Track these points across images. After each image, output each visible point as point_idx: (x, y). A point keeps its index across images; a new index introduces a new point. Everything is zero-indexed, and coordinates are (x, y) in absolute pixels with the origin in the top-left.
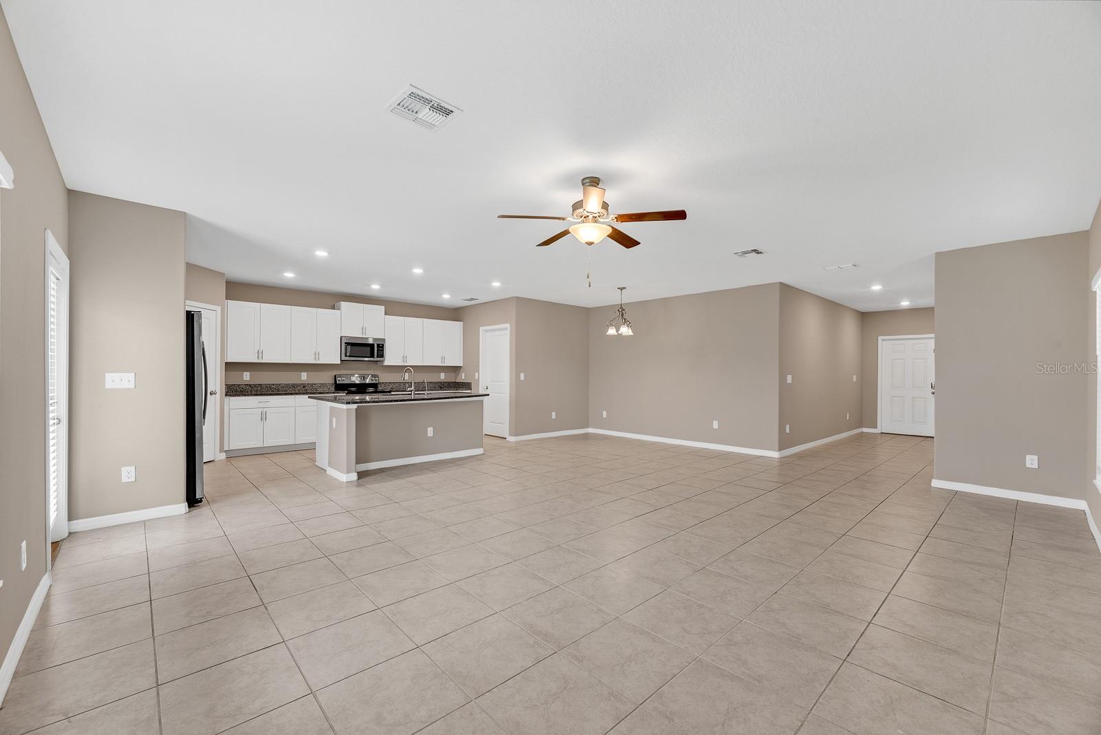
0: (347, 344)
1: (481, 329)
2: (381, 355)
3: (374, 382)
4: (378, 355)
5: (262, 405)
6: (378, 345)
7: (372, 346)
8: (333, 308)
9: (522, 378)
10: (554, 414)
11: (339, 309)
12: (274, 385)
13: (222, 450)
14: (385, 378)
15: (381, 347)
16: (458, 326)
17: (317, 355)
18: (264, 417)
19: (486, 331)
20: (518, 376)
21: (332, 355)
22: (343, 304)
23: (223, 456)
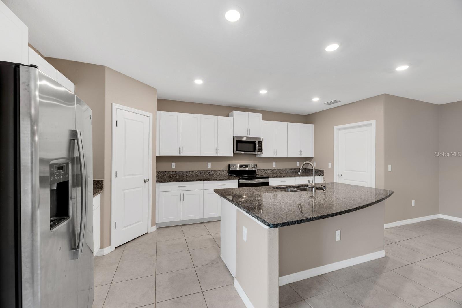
0: (238, 142)
1: (335, 128)
2: (260, 150)
3: (254, 169)
4: (258, 150)
5: (181, 189)
6: (258, 142)
7: (254, 143)
8: (228, 116)
9: (390, 169)
10: (413, 202)
11: (232, 116)
12: (190, 171)
13: (153, 224)
14: (261, 166)
15: (260, 143)
16: (310, 128)
17: (218, 150)
18: (182, 198)
19: (339, 129)
20: (386, 168)
21: (227, 151)
22: (235, 113)
23: (154, 228)
